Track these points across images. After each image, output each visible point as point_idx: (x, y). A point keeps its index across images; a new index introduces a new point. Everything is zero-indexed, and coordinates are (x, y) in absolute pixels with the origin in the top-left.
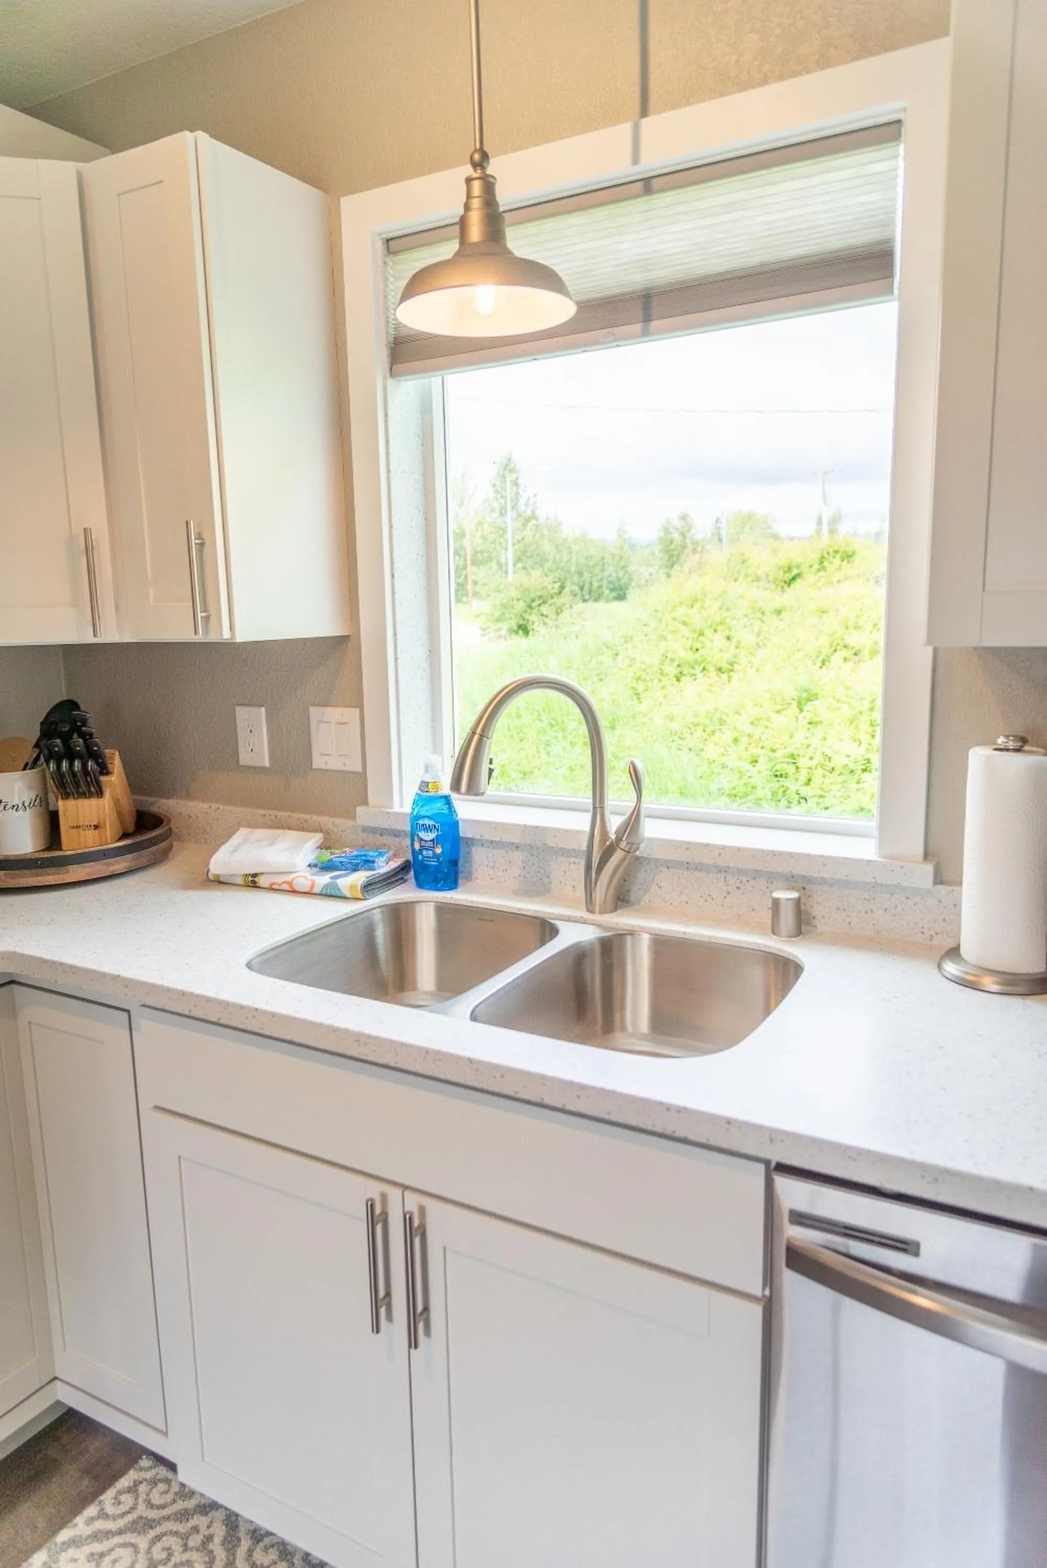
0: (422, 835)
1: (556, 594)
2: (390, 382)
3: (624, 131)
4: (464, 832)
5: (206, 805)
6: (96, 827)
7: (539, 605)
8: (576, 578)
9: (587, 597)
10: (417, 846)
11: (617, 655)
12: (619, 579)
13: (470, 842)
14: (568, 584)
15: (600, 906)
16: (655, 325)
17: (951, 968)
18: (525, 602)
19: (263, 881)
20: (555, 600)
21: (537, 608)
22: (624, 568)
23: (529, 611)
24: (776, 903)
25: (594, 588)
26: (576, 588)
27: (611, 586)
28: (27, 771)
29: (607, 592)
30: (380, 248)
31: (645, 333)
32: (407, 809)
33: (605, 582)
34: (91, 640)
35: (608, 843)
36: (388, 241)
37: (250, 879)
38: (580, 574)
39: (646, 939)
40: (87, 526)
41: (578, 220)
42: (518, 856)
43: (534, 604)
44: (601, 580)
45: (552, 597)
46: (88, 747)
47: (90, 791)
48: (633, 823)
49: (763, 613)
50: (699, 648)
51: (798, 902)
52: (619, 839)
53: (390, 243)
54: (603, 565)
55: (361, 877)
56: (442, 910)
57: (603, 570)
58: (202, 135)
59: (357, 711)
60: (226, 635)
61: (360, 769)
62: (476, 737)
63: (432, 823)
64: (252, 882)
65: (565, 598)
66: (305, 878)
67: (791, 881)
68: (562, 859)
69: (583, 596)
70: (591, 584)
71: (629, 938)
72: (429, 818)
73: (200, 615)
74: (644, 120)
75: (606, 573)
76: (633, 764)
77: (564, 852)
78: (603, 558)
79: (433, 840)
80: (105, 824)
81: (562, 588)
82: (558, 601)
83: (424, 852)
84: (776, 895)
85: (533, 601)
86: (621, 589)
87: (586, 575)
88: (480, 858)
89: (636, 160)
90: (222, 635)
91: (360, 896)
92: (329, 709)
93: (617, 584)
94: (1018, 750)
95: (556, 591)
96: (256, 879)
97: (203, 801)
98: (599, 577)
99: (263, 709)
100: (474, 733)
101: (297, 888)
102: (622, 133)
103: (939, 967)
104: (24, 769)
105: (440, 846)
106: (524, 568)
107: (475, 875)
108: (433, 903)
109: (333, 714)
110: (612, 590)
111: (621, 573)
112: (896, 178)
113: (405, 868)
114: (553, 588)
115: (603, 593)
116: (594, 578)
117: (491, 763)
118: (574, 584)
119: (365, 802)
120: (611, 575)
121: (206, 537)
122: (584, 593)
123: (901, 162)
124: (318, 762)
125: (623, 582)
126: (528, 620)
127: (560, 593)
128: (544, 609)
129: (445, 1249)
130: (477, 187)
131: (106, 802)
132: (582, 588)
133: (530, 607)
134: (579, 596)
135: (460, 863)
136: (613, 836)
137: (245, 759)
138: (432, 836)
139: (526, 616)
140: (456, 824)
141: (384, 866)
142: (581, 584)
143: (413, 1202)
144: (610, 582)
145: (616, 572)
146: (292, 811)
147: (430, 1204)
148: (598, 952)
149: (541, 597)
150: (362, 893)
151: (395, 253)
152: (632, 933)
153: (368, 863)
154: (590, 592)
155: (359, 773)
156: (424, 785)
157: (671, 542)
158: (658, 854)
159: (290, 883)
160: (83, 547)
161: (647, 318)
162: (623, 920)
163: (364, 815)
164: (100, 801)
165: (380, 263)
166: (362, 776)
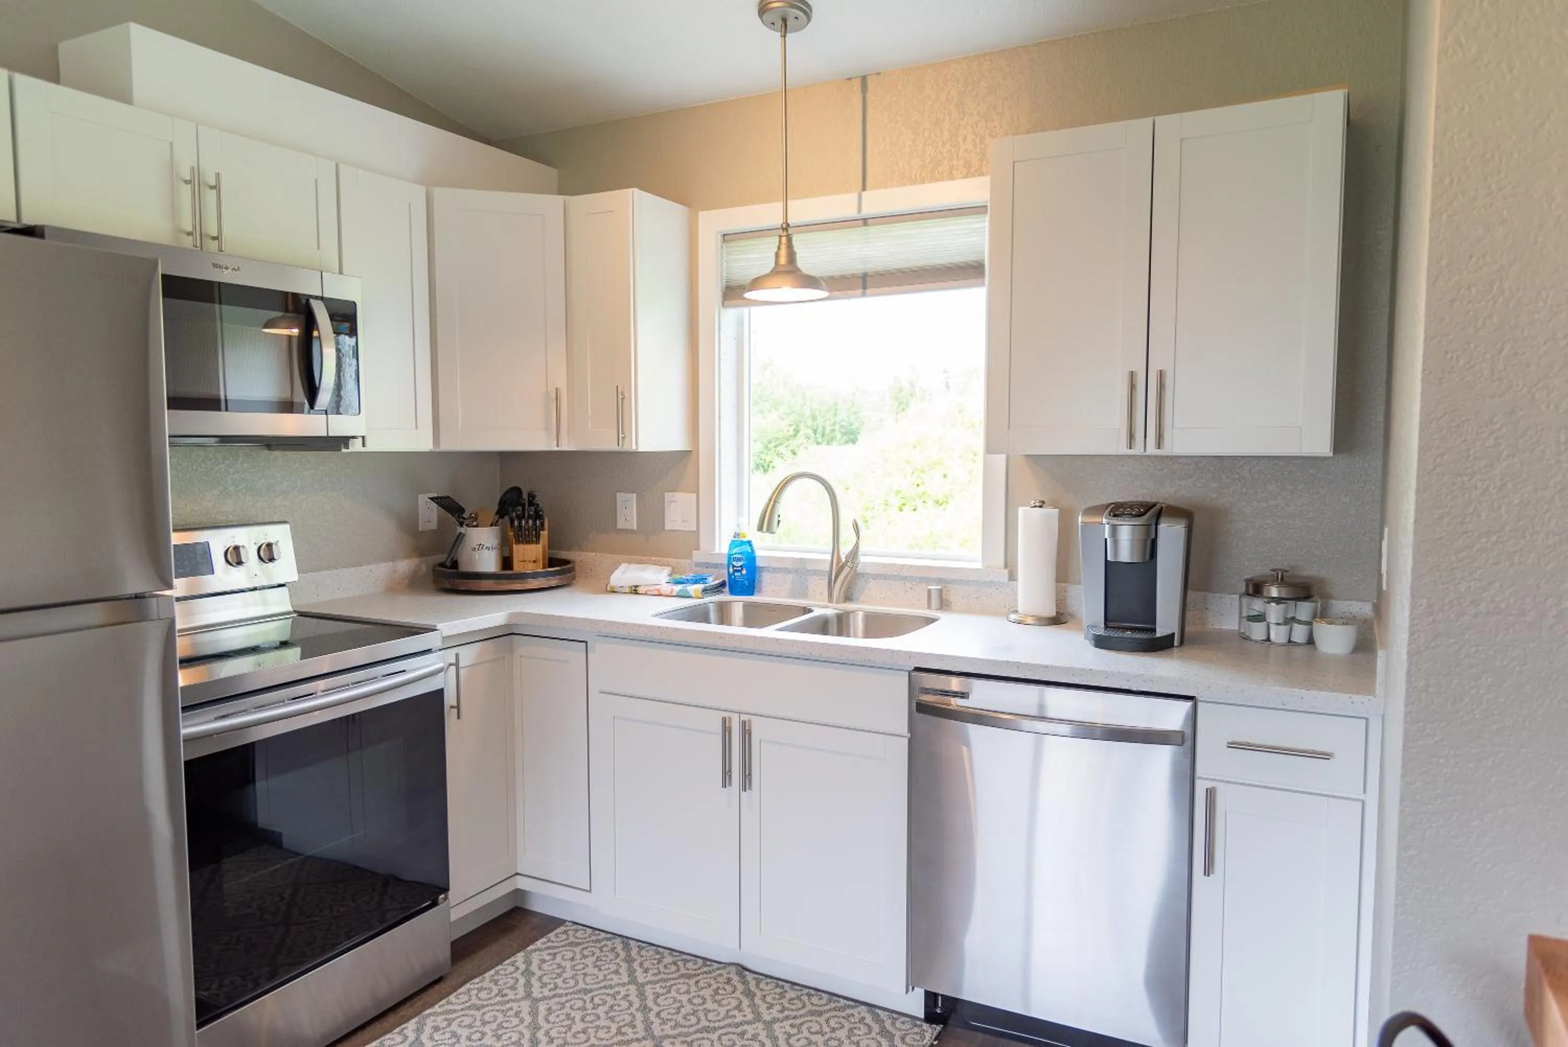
0: (735, 563)
1: (791, 436)
2: (722, 310)
3: (855, 196)
4: (759, 563)
5: (594, 554)
6: (534, 562)
7: (776, 446)
8: (810, 423)
9: (820, 440)
10: (731, 570)
11: (847, 489)
12: (851, 424)
13: (762, 569)
14: (802, 427)
15: (836, 598)
16: (868, 291)
17: (1013, 617)
18: (762, 443)
19: (640, 590)
20: (790, 442)
21: (773, 449)
22: (855, 413)
23: (765, 451)
24: (929, 591)
25: (827, 432)
26: (810, 432)
27: (843, 430)
28: (493, 527)
29: (839, 435)
30: (720, 238)
31: (864, 295)
32: (725, 549)
33: (837, 427)
34: (555, 448)
35: (841, 564)
36: (724, 235)
37: (633, 588)
38: (814, 418)
39: (860, 615)
40: (558, 387)
41: (829, 235)
42: (790, 577)
43: (770, 446)
44: (834, 424)
45: (788, 440)
46: (537, 511)
47: (532, 541)
48: (854, 553)
49: (975, 455)
50: (920, 483)
51: (941, 591)
52: (847, 561)
53: (725, 237)
54: (836, 410)
55: (700, 587)
56: (747, 607)
57: (835, 415)
58: (636, 189)
59: (695, 495)
60: (634, 447)
61: (695, 529)
62: (772, 503)
63: (741, 556)
64: (635, 591)
65: (800, 438)
66: (666, 588)
67: (939, 581)
68: (814, 577)
69: (816, 438)
70: (824, 428)
71: (852, 615)
72: (739, 553)
73: (621, 435)
74: (864, 192)
75: (839, 418)
76: (855, 521)
77: (816, 572)
78: (836, 404)
79: (741, 566)
80: (539, 560)
81: (797, 431)
82: (793, 444)
83: (736, 574)
84: (929, 587)
85: (770, 442)
86: (852, 433)
87: (819, 419)
88: (766, 579)
89: (859, 211)
90: (632, 447)
91: (701, 596)
92: (676, 494)
93: (849, 428)
94: (1041, 507)
95: (791, 433)
96: (637, 589)
97: (592, 551)
98: (832, 421)
99: (635, 494)
100: (770, 500)
101: (663, 593)
102: (852, 197)
103: (1008, 618)
104: (491, 526)
105: (745, 569)
106: (761, 411)
107: (763, 589)
108: (741, 603)
109: (680, 497)
110: (844, 434)
111: (852, 419)
112: (984, 231)
113: (723, 584)
114: (788, 431)
115: (835, 437)
116: (828, 422)
117: (779, 516)
118: (807, 427)
119: (698, 549)
120: (843, 420)
121: (626, 394)
122: (817, 436)
123: (987, 224)
124: (668, 526)
125: (854, 427)
126: (765, 460)
127: (795, 435)
128: (781, 449)
129: (760, 741)
130: (784, 240)
131: (540, 546)
132: (815, 432)
133: (766, 448)
134: (812, 439)
135: (756, 581)
136: (844, 560)
137: (621, 525)
138: (740, 564)
139: (763, 456)
140: (754, 558)
141: (712, 582)
142: (815, 428)
143: (744, 717)
144: (842, 427)
145: (848, 417)
146: (651, 556)
147: (752, 718)
148: (835, 621)
149: (777, 439)
150: (702, 594)
151: (728, 242)
152: (853, 612)
153: (702, 580)
154: (823, 436)
155: (694, 532)
156: (737, 535)
157: (901, 390)
158: (868, 570)
159: (658, 590)
160: (555, 397)
161: (865, 288)
162: (849, 606)
163: (698, 556)
164: (538, 546)
165: (719, 246)
166: (696, 533)
